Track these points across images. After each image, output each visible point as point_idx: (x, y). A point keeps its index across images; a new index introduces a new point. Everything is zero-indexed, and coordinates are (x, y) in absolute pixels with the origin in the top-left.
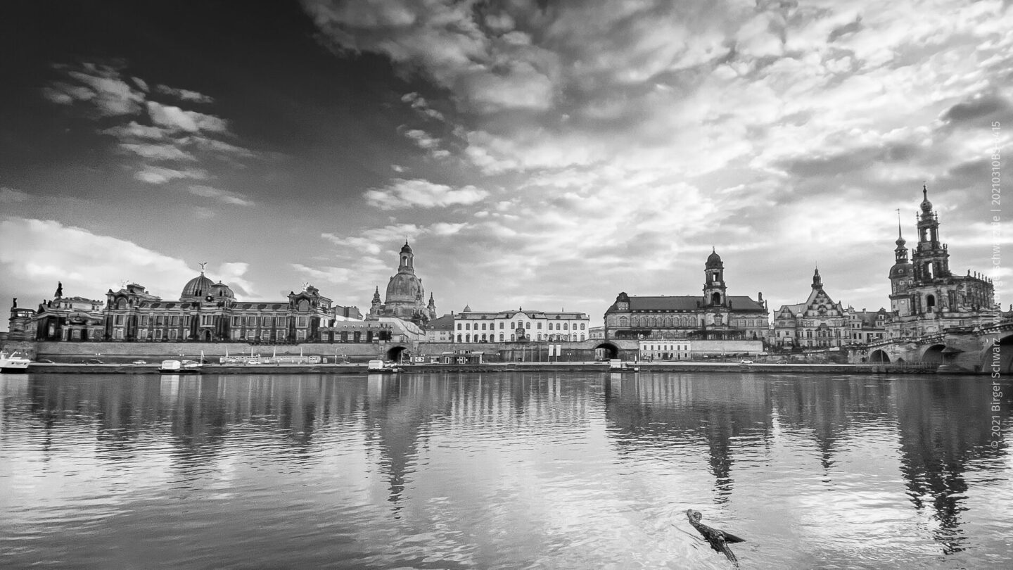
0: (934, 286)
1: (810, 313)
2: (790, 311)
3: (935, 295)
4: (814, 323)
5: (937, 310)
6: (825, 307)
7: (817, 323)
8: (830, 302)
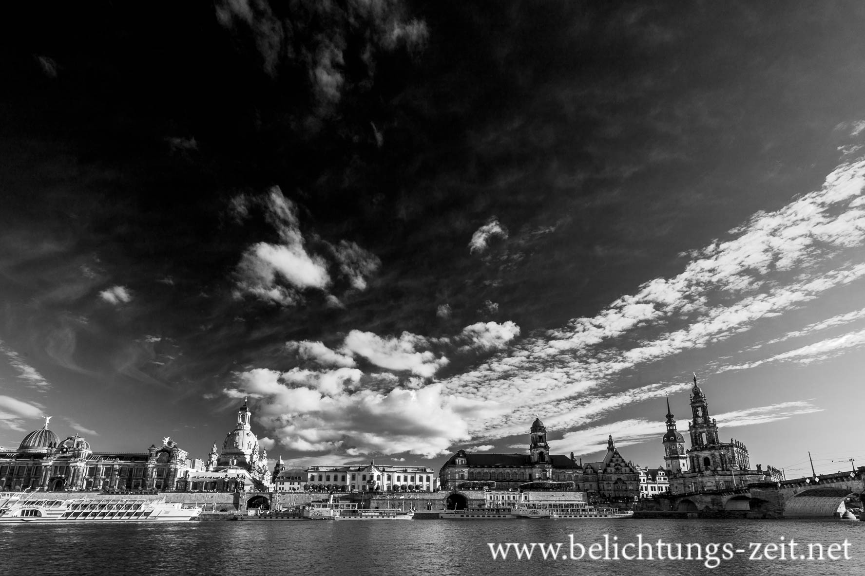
0: (709, 450)
1: (609, 469)
2: (592, 468)
3: (710, 458)
4: (612, 478)
5: (713, 469)
6: (620, 465)
7: (614, 478)
8: (623, 461)
